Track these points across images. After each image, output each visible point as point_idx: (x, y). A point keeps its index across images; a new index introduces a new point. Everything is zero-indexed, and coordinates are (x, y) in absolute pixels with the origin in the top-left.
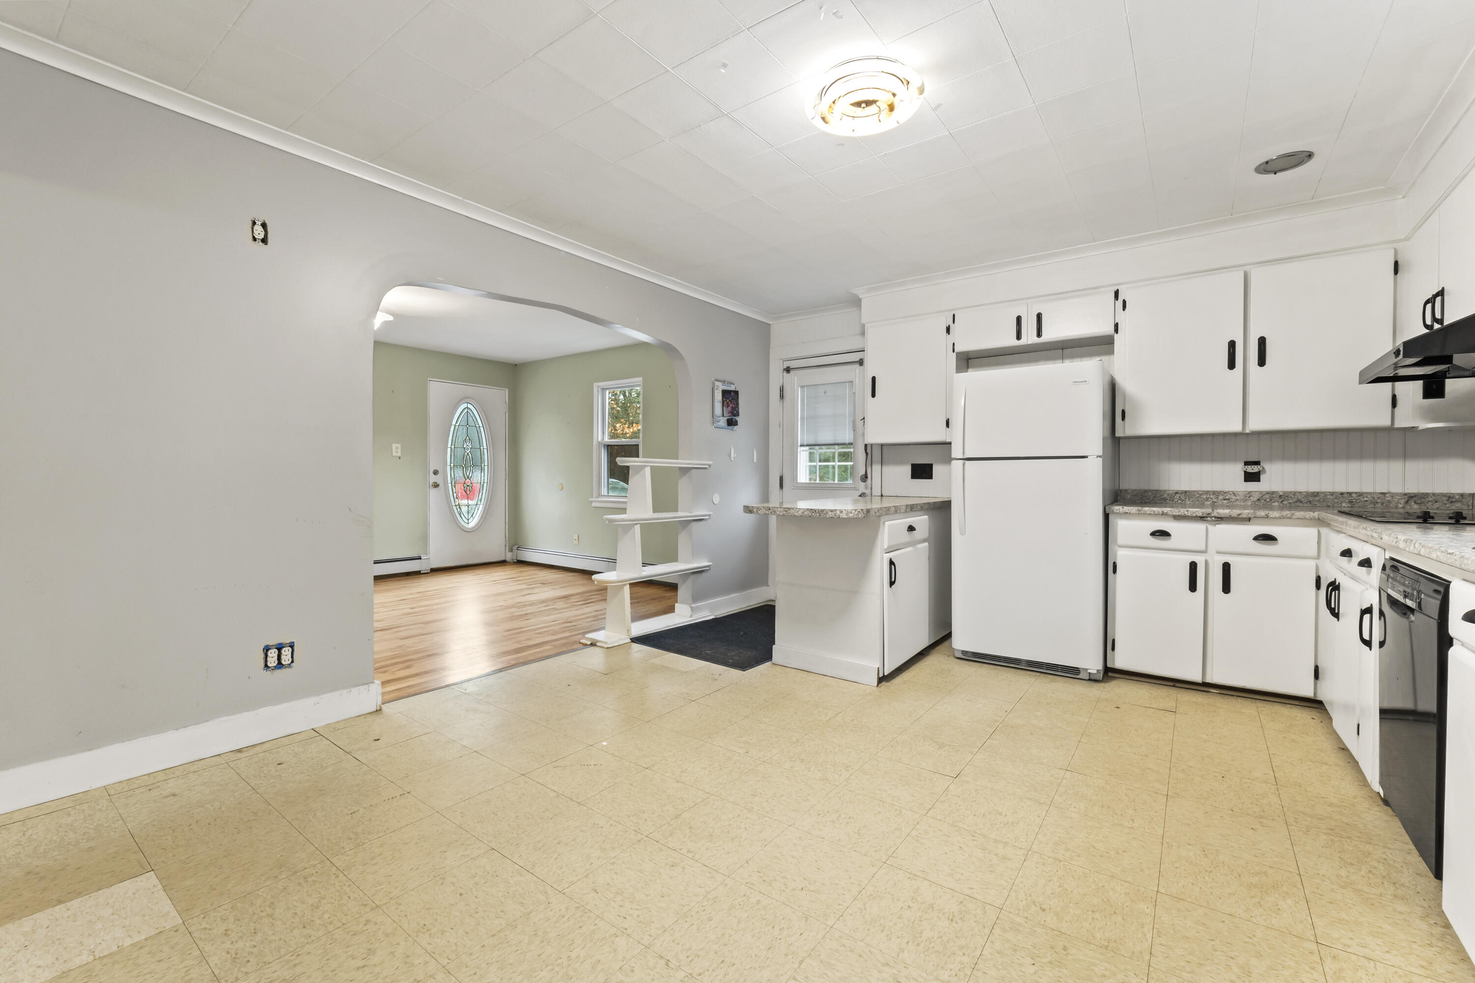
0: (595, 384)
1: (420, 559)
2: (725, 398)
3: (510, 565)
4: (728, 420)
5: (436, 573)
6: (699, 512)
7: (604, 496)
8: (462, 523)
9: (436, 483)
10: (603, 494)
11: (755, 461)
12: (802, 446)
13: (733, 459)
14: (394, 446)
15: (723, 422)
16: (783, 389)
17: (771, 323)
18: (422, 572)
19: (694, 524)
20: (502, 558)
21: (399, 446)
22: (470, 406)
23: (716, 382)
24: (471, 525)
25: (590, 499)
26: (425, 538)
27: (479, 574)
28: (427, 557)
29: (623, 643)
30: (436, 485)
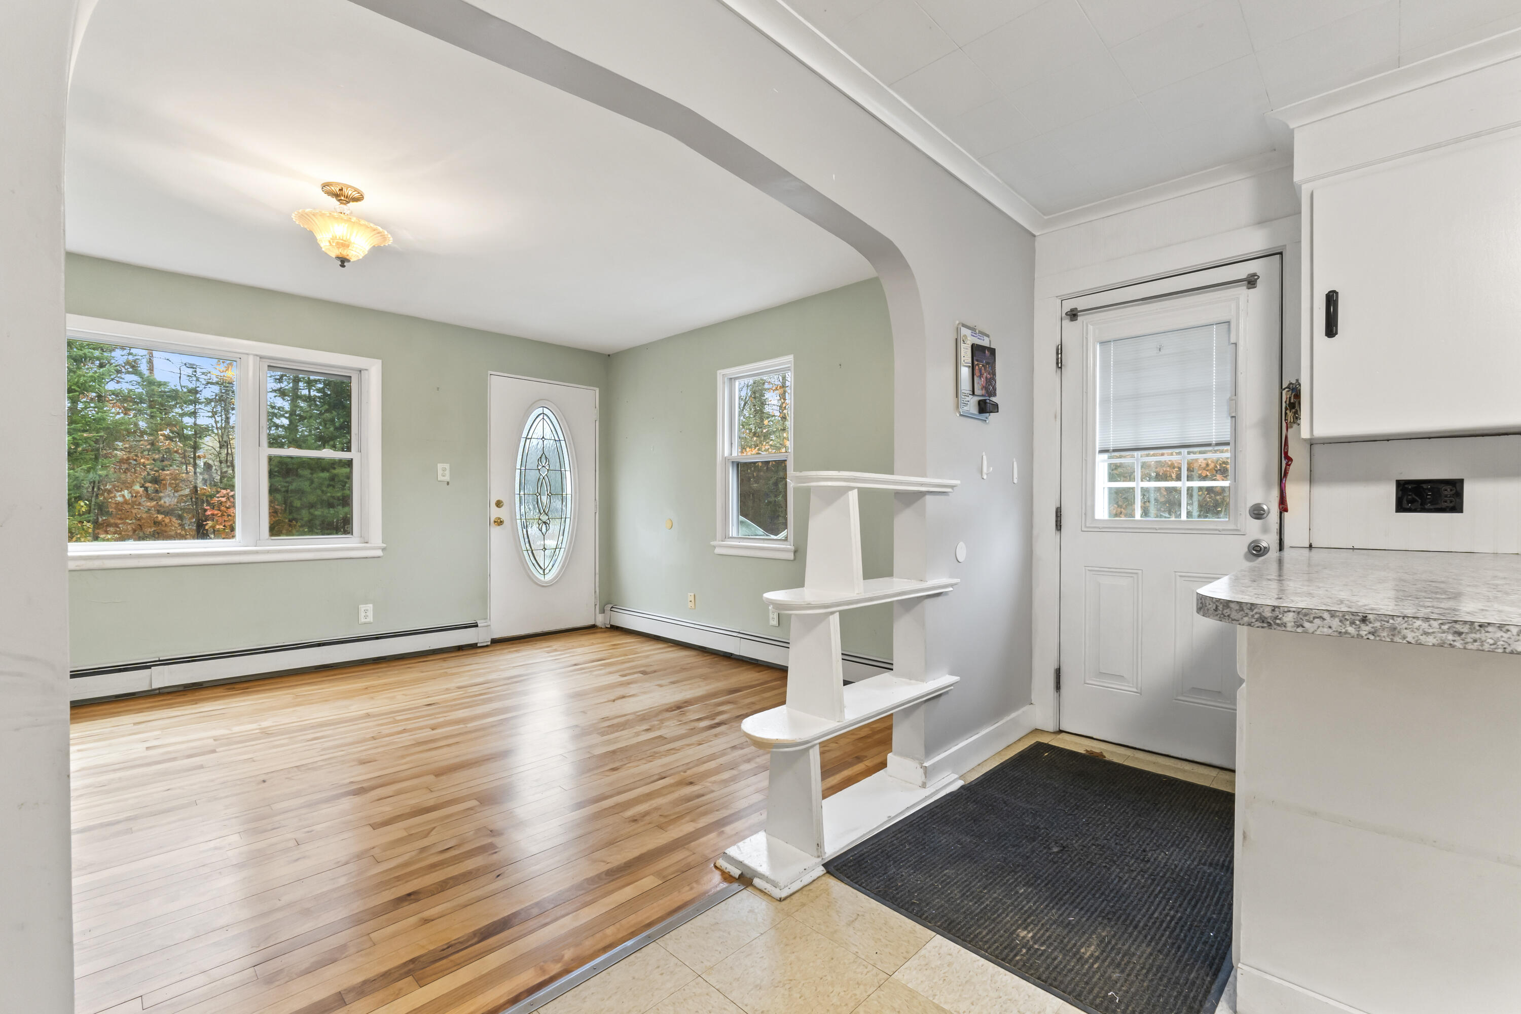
0: (719, 372)
1: (477, 626)
2: (977, 361)
3: (602, 632)
4: (979, 402)
5: (498, 647)
6: (936, 580)
7: (732, 538)
8: (537, 576)
9: (499, 518)
10: (731, 536)
11: (1015, 481)
12: (1102, 451)
13: (985, 477)
14: (440, 466)
15: (971, 404)
16: (1061, 350)
17: (1036, 233)
18: (479, 645)
19: (928, 602)
20: (591, 623)
21: (447, 466)
22: (546, 411)
23: (963, 329)
24: (549, 577)
25: (713, 543)
26: (484, 597)
27: (556, 650)
28: (485, 624)
29: (811, 880)
30: (499, 522)
